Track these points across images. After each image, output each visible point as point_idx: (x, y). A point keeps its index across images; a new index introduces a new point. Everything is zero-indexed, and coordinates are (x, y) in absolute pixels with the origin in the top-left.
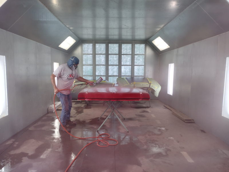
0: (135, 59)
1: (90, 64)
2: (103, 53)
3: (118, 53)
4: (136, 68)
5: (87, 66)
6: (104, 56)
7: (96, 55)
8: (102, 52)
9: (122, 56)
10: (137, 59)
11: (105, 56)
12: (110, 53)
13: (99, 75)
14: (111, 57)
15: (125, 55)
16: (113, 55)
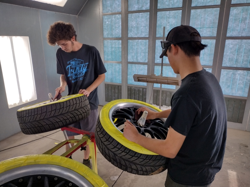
0: (230, 17)
1: (117, 36)
2: (144, 9)
3: (181, 5)
4: (231, 46)
5: (111, 41)
6: (147, 15)
7: (130, 15)
8: (142, 6)
9: (192, 11)
10: (235, 20)
11: (149, 16)
12: (160, 6)
13: (135, 61)
14: (162, 18)
15: (199, 10)
16: (168, 12)
